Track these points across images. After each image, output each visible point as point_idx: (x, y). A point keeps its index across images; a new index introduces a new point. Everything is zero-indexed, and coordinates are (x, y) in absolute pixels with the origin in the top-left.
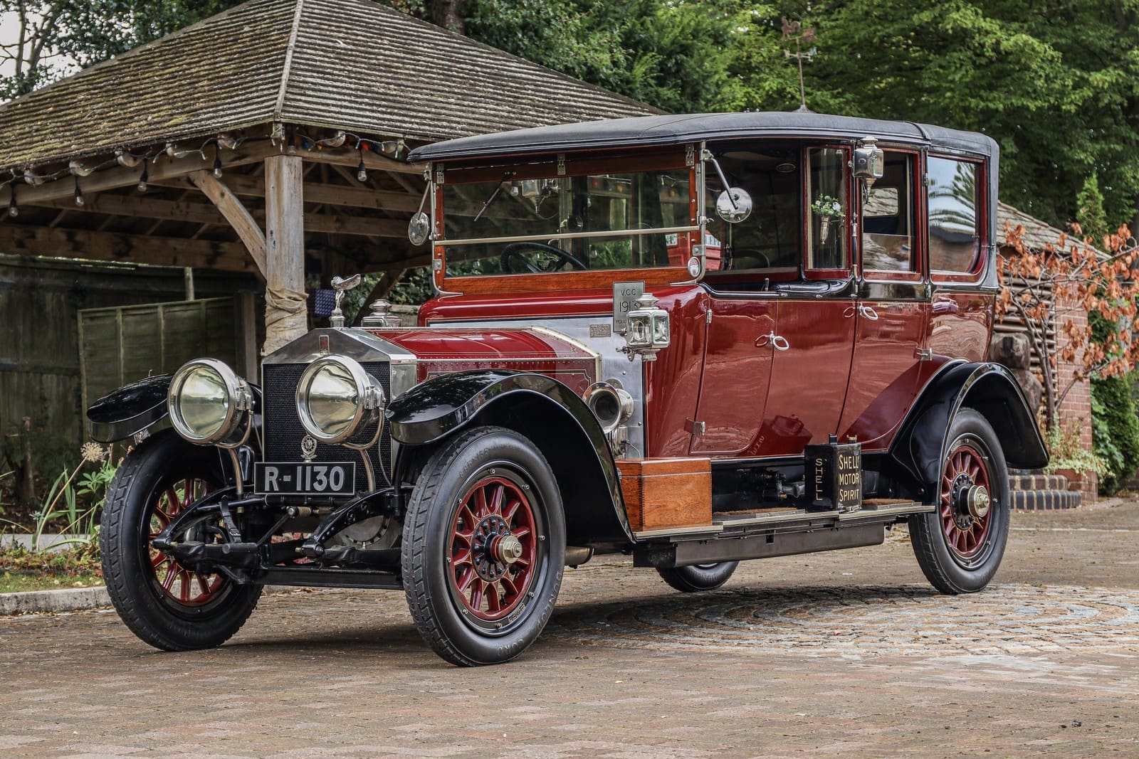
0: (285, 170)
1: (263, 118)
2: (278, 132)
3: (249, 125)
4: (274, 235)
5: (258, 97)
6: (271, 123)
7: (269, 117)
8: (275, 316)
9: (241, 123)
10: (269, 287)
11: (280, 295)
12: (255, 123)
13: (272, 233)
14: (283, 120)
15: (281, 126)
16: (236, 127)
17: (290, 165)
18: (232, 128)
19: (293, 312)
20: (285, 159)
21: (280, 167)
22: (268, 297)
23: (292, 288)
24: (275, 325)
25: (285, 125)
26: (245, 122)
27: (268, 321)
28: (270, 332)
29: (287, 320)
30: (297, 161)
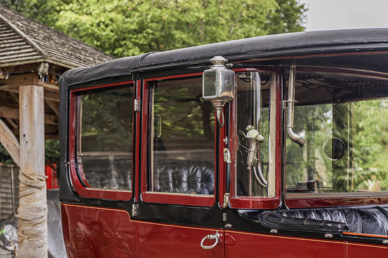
0: (36, 94)
1: (35, 59)
2: (43, 69)
3: (23, 63)
4: (26, 137)
5: (9, 47)
6: (40, 63)
7: (40, 58)
8: (28, 191)
9: (15, 62)
10: (22, 170)
11: (31, 177)
12: (27, 62)
13: (24, 136)
14: (50, 61)
15: (47, 65)
16: (11, 64)
17: (38, 91)
18: (7, 65)
19: (39, 188)
20: (36, 88)
21: (32, 92)
22: (21, 177)
23: (39, 172)
24: (28, 197)
25: (50, 64)
26: (19, 61)
27: (21, 194)
28: (22, 201)
29: (37, 194)
30: (41, 89)
